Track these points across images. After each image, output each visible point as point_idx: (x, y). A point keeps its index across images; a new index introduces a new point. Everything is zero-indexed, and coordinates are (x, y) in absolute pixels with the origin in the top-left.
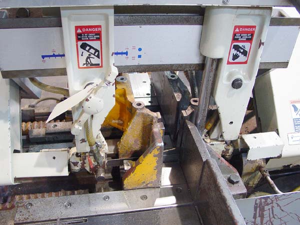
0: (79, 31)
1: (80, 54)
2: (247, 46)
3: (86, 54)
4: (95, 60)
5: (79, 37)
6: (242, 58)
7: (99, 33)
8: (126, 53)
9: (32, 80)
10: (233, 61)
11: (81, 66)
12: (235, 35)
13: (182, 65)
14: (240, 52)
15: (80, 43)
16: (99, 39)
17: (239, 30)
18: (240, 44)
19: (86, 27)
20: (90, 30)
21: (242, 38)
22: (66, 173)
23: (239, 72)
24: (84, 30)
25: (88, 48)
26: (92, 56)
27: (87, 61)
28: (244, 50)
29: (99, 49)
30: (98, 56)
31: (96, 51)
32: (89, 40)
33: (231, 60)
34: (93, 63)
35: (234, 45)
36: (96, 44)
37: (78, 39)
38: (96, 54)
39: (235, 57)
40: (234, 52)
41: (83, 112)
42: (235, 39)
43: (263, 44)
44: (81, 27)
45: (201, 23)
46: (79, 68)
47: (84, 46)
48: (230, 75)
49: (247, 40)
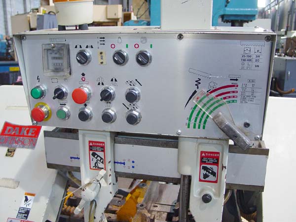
0: (91, 144)
1: (91, 159)
2: (215, 168)
3: (95, 160)
4: (101, 165)
5: (91, 148)
6: (211, 178)
7: (103, 147)
8: (124, 163)
9: (70, 173)
10: (204, 179)
11: (92, 167)
12: (202, 158)
13: (166, 177)
14: (209, 173)
15: (91, 152)
16: (103, 151)
17: (205, 154)
18: (209, 166)
19: (95, 142)
20: (98, 144)
21: (208, 161)
24: (94, 144)
25: (96, 156)
26: (99, 162)
27: (95, 165)
28: (212, 171)
29: (103, 158)
30: (103, 162)
31: (101, 159)
32: (97, 151)
33: (202, 178)
34: (100, 167)
35: (203, 167)
36: (101, 154)
37: (90, 150)
38: (101, 161)
39: (206, 176)
40: (204, 172)
43: (225, 167)
44: (92, 142)
45: (176, 147)
46: (90, 168)
48: (202, 191)
49: (214, 164)
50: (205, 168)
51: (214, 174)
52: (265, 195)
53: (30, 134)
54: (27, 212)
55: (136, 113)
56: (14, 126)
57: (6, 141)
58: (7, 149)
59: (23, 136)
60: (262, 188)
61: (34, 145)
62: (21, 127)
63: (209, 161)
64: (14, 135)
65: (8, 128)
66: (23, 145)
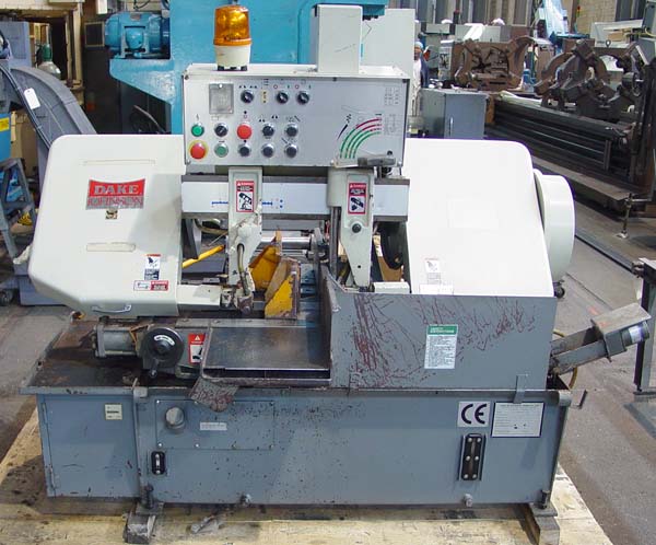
0: (239, 184)
2: (362, 199)
3: (243, 201)
4: (249, 206)
6: (359, 209)
8: (271, 204)
12: (350, 190)
18: (356, 197)
22: (217, 303)
23: (358, 219)
26: (247, 203)
27: (243, 206)
36: (250, 194)
39: (354, 208)
40: (352, 203)
41: (237, 235)
42: (351, 194)
43: (372, 196)
45: (326, 182)
46: (237, 211)
47: (241, 195)
48: (351, 222)
49: (361, 194)
50: (353, 200)
51: (361, 205)
52: (409, 225)
53: (131, 192)
54: (157, 273)
55: (294, 146)
56: (106, 185)
57: (100, 202)
58: (104, 211)
59: (122, 194)
60: (405, 218)
61: (142, 204)
62: (115, 185)
63: (358, 193)
64: (109, 194)
65: (97, 187)
66: (126, 204)
